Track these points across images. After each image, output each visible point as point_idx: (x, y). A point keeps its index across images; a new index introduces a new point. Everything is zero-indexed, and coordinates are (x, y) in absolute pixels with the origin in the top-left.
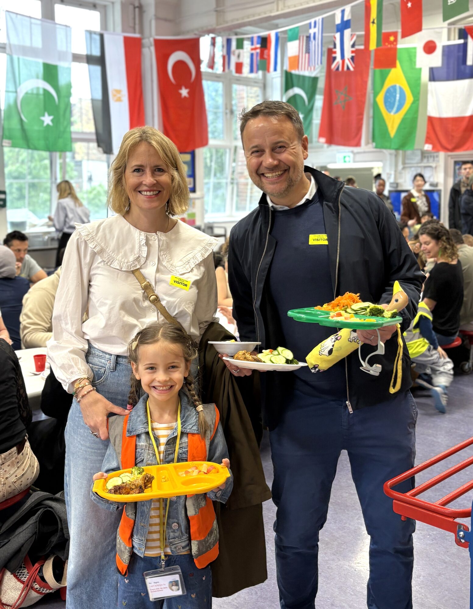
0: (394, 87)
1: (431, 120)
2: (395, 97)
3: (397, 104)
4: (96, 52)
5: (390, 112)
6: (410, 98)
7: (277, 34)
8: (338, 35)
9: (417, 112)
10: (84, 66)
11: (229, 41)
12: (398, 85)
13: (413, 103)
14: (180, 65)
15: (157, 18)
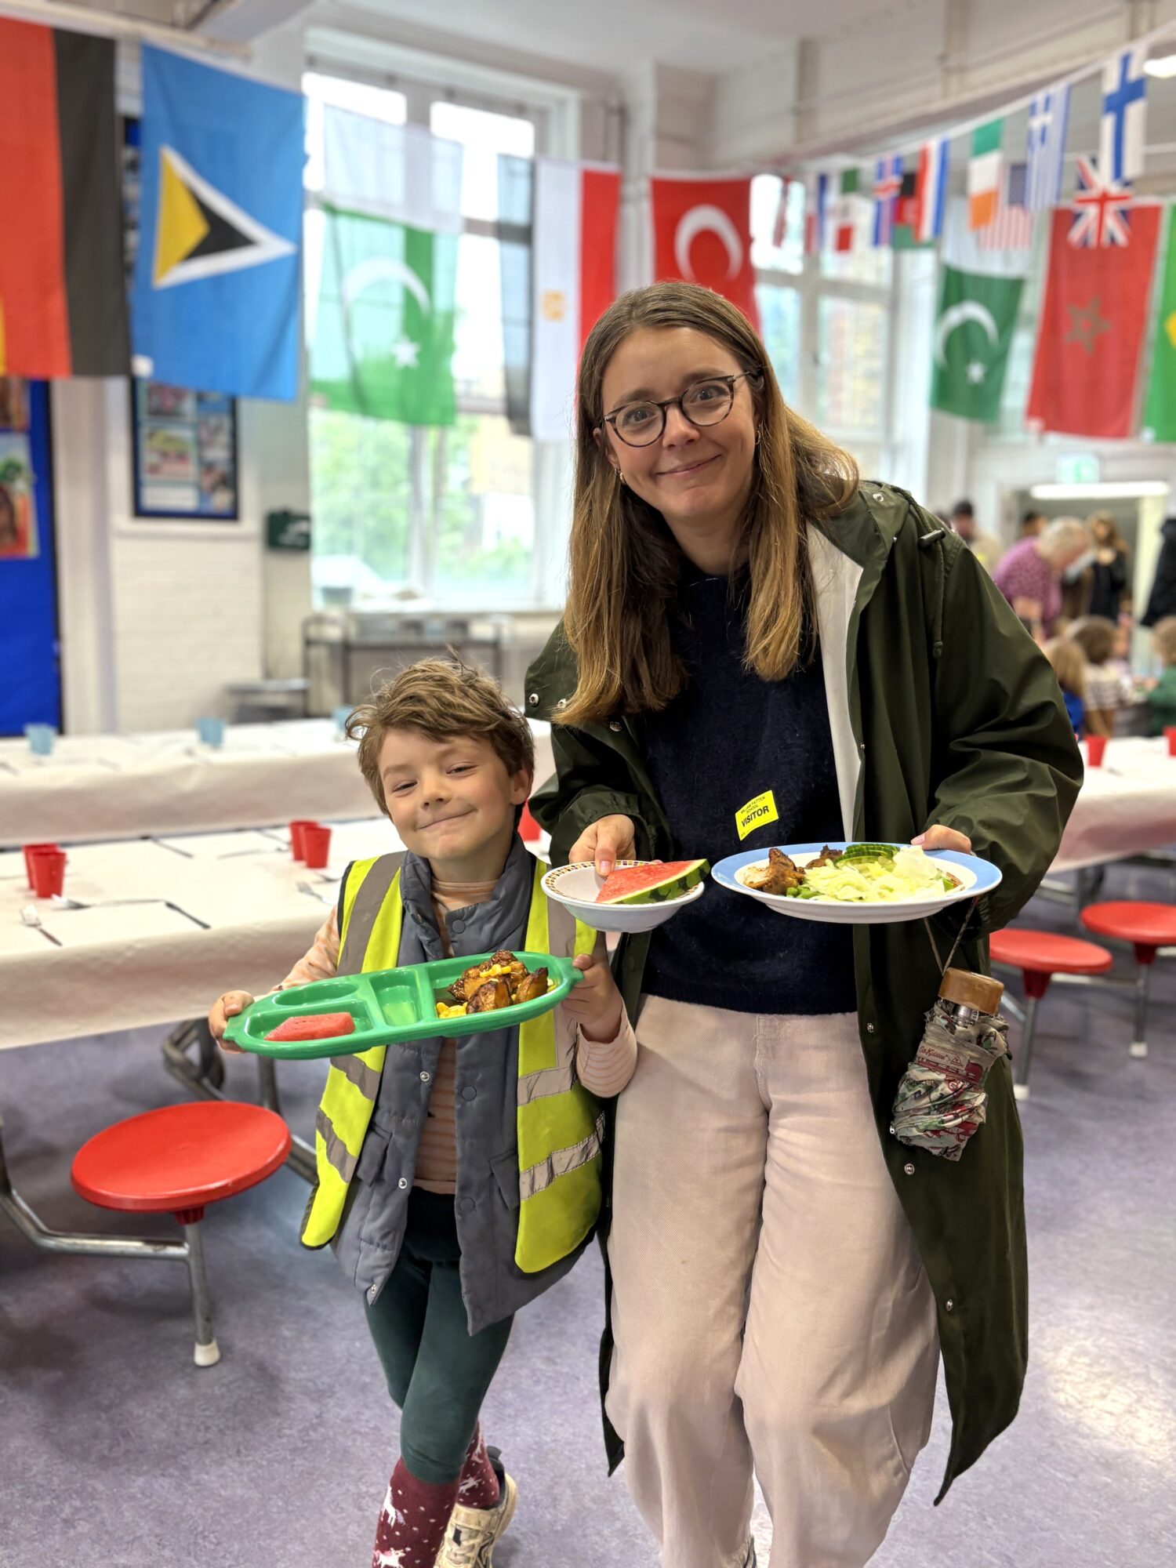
4: (519, 216)
7: (944, 147)
8: (1108, 123)
10: (491, 244)
11: (823, 181)
14: (706, 240)
15: (662, 136)
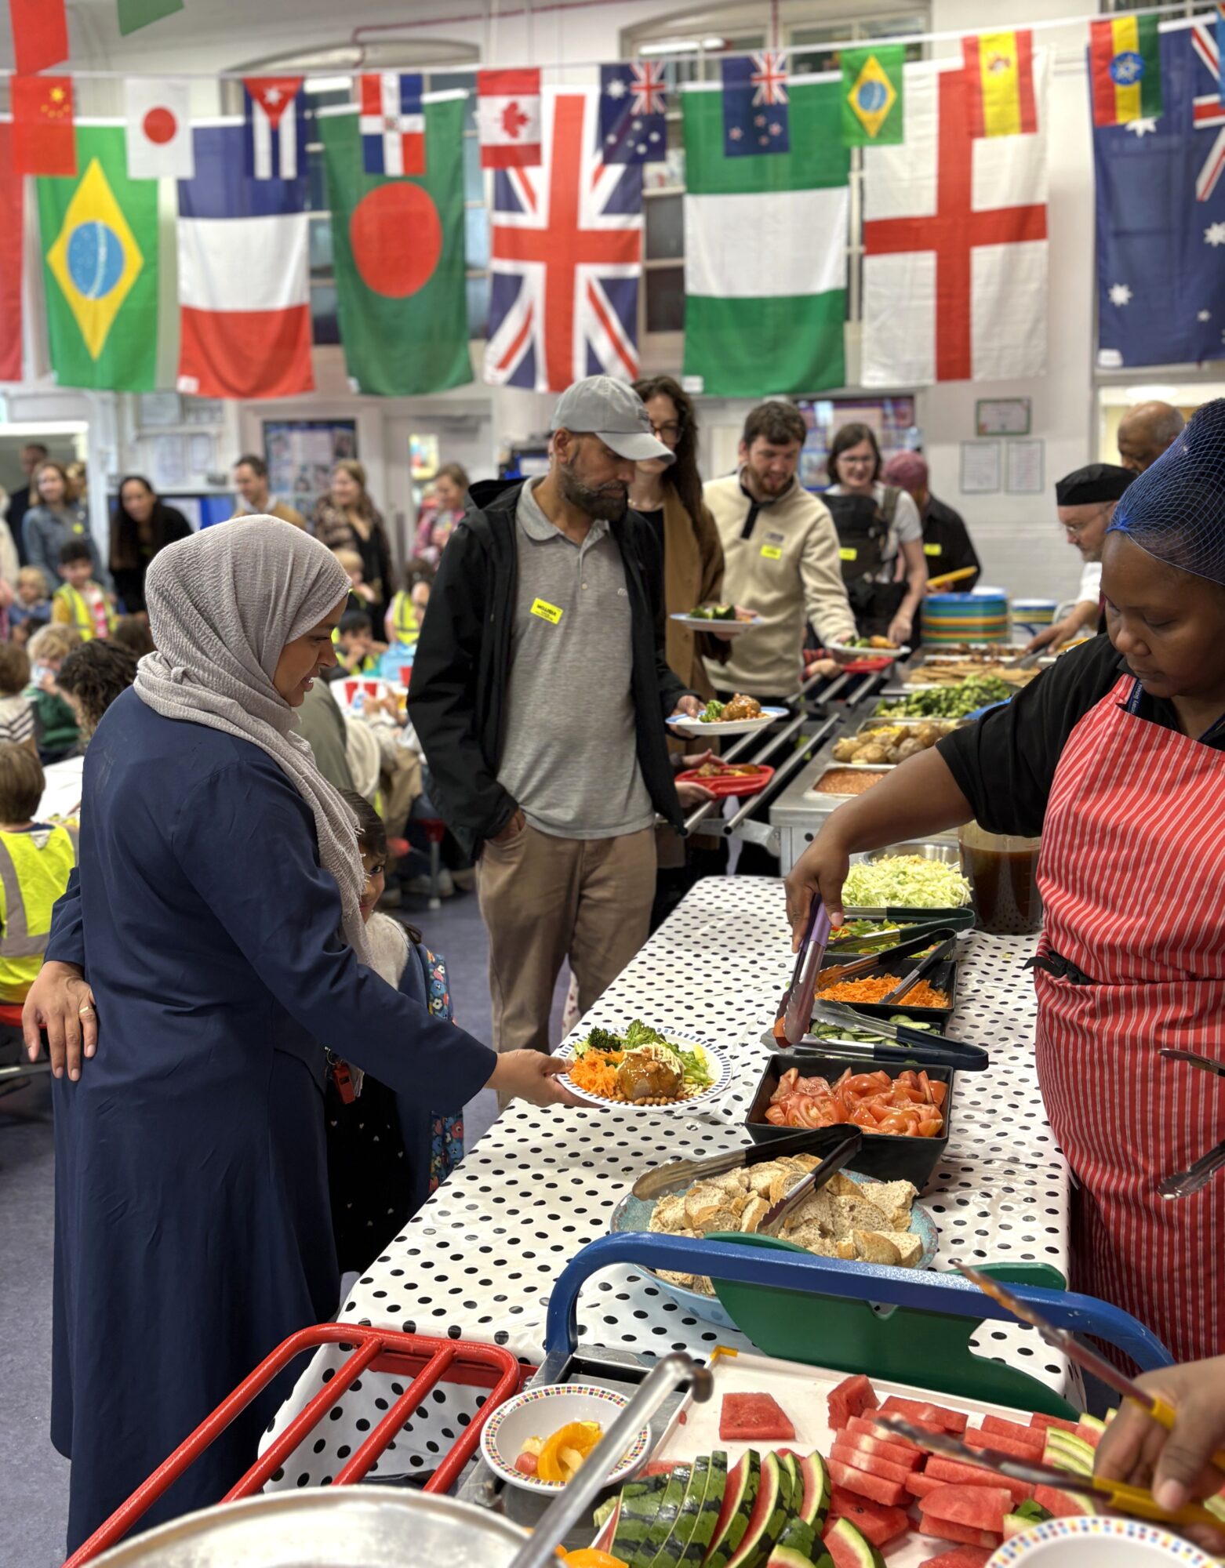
0: (91, 228)
1: (190, 315)
2: (95, 254)
3: (101, 272)
5: (86, 292)
6: (133, 258)
9: (154, 294)
12: (100, 223)
13: (144, 271)
